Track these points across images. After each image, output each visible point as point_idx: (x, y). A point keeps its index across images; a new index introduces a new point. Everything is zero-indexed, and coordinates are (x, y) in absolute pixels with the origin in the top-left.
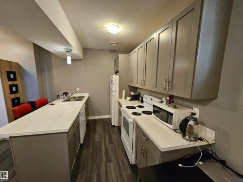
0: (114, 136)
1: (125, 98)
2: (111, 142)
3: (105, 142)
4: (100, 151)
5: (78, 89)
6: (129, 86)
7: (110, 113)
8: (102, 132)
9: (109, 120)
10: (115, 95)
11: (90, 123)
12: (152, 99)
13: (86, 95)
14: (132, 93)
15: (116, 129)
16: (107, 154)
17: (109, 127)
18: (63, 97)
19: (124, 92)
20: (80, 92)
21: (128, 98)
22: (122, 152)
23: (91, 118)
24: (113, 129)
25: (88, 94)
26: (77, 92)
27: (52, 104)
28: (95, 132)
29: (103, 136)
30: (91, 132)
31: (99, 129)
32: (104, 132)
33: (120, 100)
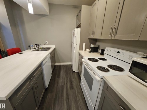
0: (75, 81)
1: (85, 50)
2: (72, 87)
3: (67, 87)
4: (62, 96)
5: (47, 42)
6: (89, 39)
7: (71, 61)
8: (65, 77)
9: (70, 67)
10: (76, 47)
11: (56, 68)
12: (119, 52)
13: (53, 47)
14: (92, 46)
15: (76, 74)
16: (68, 100)
17: (70, 73)
18: (34, 47)
19: (84, 44)
20: (48, 44)
21: (88, 50)
22: (82, 99)
23: (57, 64)
24: (74, 74)
25: (55, 45)
26: (45, 44)
27: (20, 54)
28: (59, 76)
29: (66, 80)
30: (56, 76)
31: (62, 73)
32: (67, 77)
33: (81, 52)
